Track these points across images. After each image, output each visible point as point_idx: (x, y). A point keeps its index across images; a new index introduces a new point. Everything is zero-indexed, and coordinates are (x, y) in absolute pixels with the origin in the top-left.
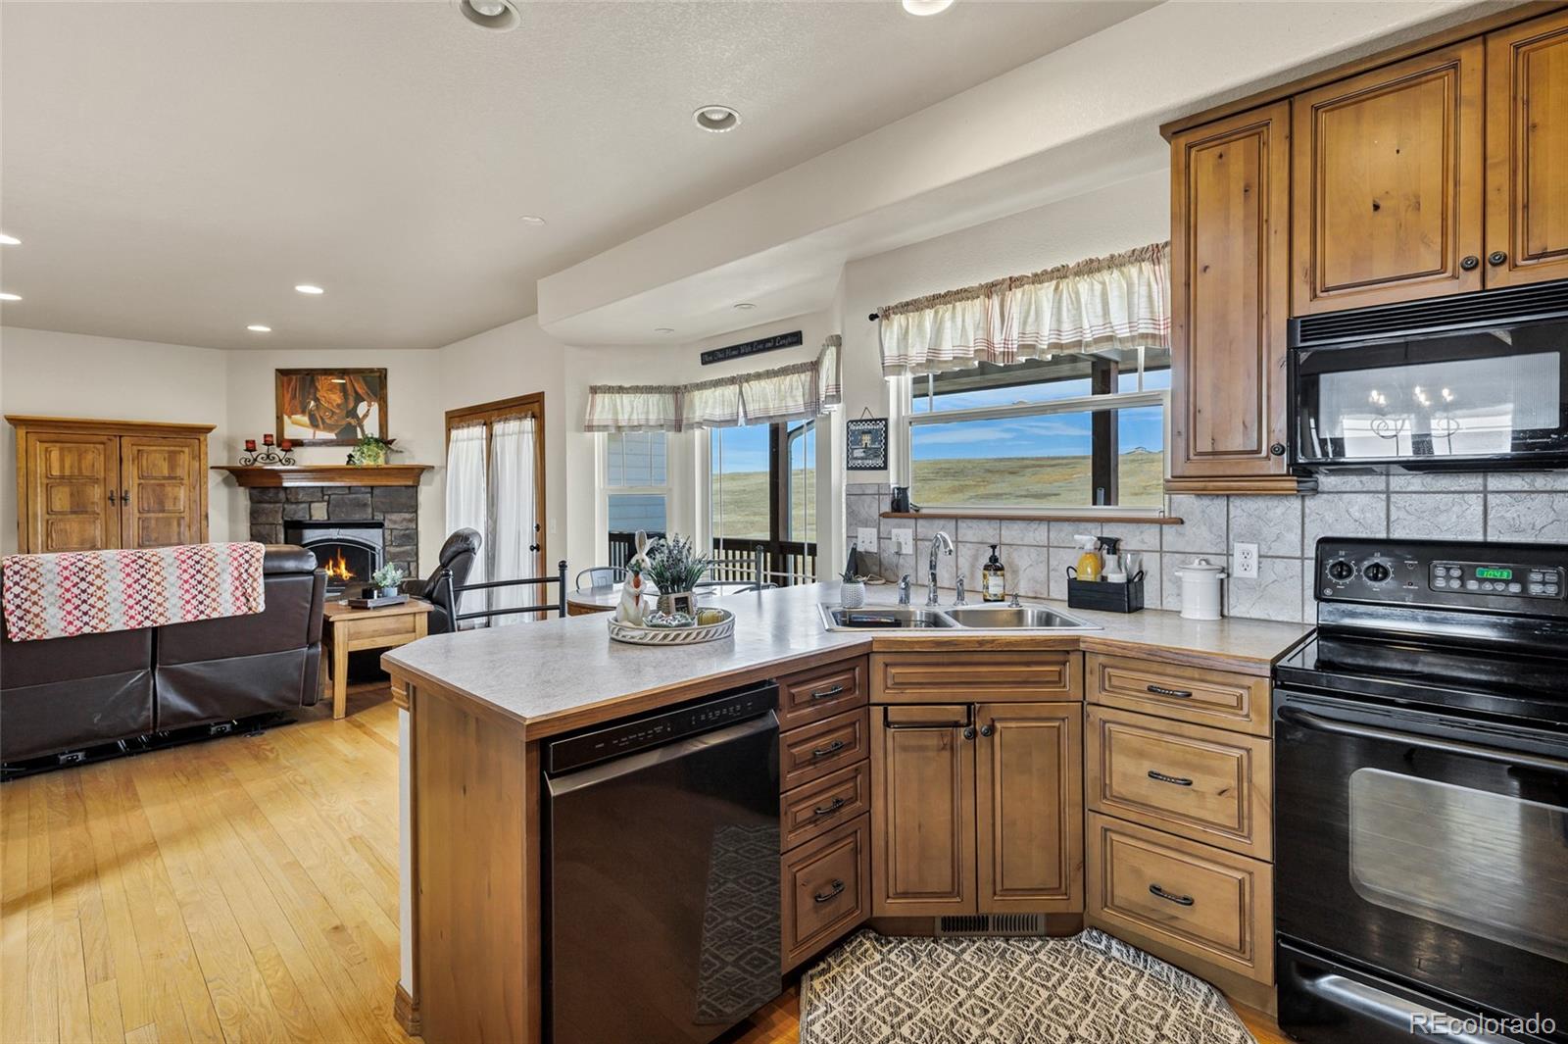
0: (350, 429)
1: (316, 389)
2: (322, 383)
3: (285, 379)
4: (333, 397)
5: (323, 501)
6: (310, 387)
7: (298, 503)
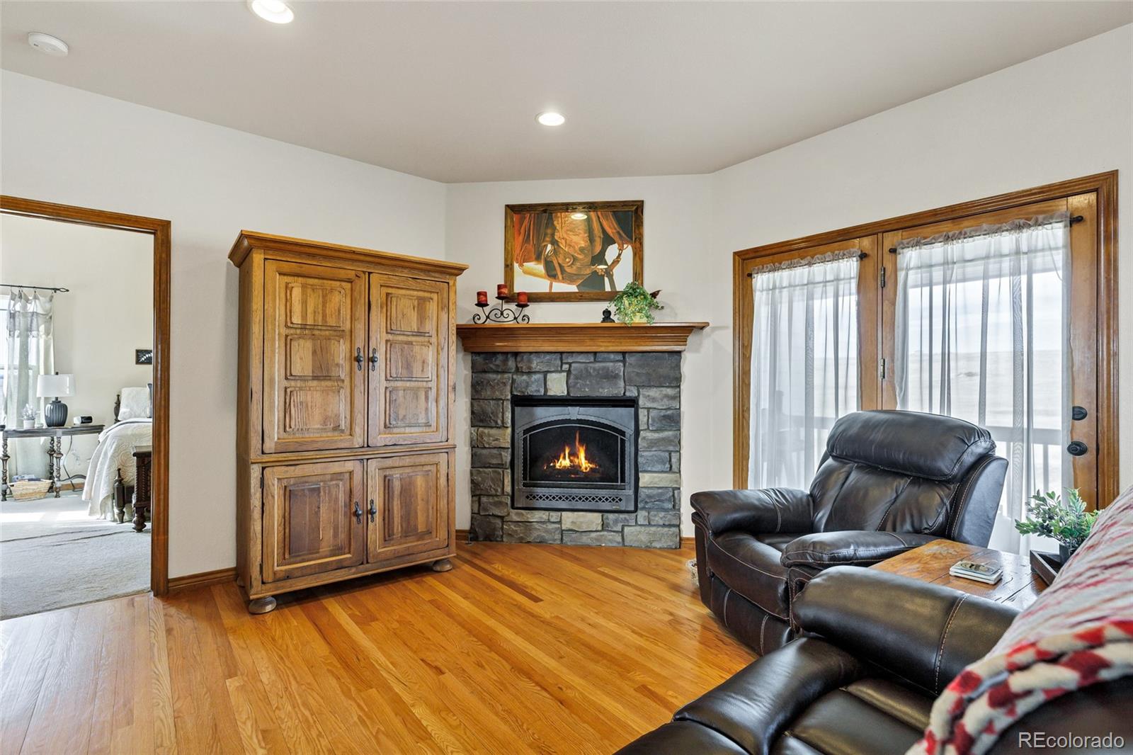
0: (596, 279)
1: (555, 228)
2: (560, 221)
3: (516, 217)
4: (575, 239)
5: (562, 371)
6: (547, 227)
7: (530, 373)
